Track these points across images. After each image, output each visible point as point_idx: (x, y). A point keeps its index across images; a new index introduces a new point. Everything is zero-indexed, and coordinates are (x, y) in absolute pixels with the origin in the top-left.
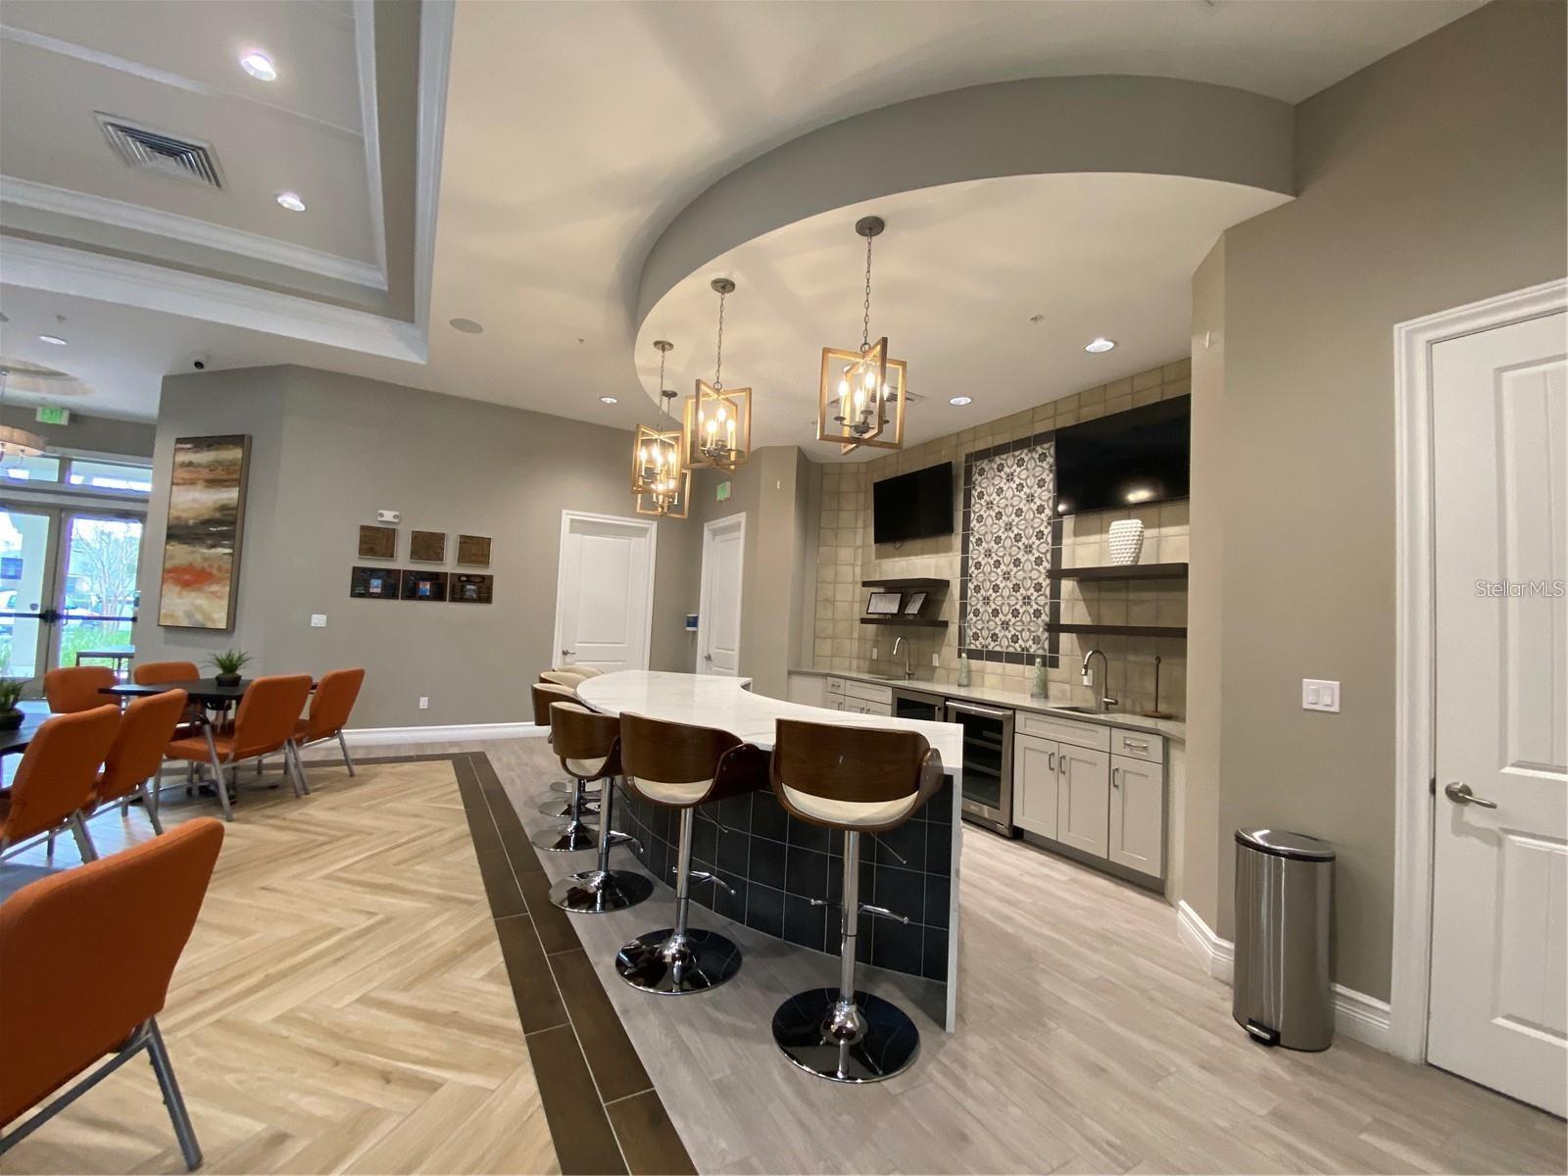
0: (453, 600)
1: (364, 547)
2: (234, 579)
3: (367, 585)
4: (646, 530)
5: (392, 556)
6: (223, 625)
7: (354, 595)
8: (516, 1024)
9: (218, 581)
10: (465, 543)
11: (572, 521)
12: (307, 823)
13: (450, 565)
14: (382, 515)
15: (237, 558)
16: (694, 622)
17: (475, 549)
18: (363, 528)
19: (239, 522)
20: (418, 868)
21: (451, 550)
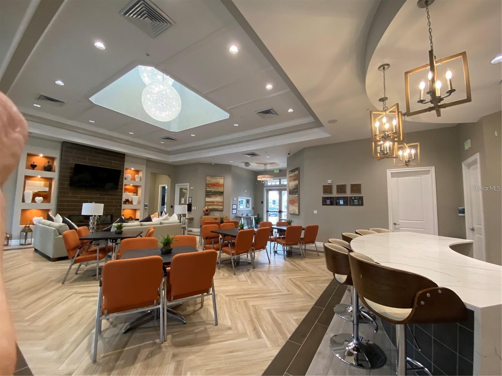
0: (350, 205)
1: (325, 191)
2: (299, 202)
3: (326, 202)
4: (429, 171)
5: (332, 193)
6: (297, 213)
7: (323, 205)
8: (289, 336)
9: (296, 203)
10: (353, 186)
11: (392, 173)
12: (298, 265)
13: (348, 194)
14: (328, 182)
15: (299, 197)
16: (463, 211)
17: (356, 188)
18: (324, 186)
19: (299, 189)
20: (310, 284)
21: (348, 189)
